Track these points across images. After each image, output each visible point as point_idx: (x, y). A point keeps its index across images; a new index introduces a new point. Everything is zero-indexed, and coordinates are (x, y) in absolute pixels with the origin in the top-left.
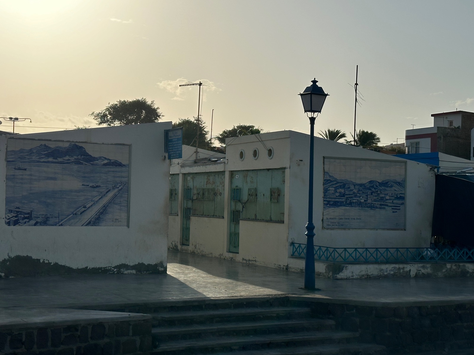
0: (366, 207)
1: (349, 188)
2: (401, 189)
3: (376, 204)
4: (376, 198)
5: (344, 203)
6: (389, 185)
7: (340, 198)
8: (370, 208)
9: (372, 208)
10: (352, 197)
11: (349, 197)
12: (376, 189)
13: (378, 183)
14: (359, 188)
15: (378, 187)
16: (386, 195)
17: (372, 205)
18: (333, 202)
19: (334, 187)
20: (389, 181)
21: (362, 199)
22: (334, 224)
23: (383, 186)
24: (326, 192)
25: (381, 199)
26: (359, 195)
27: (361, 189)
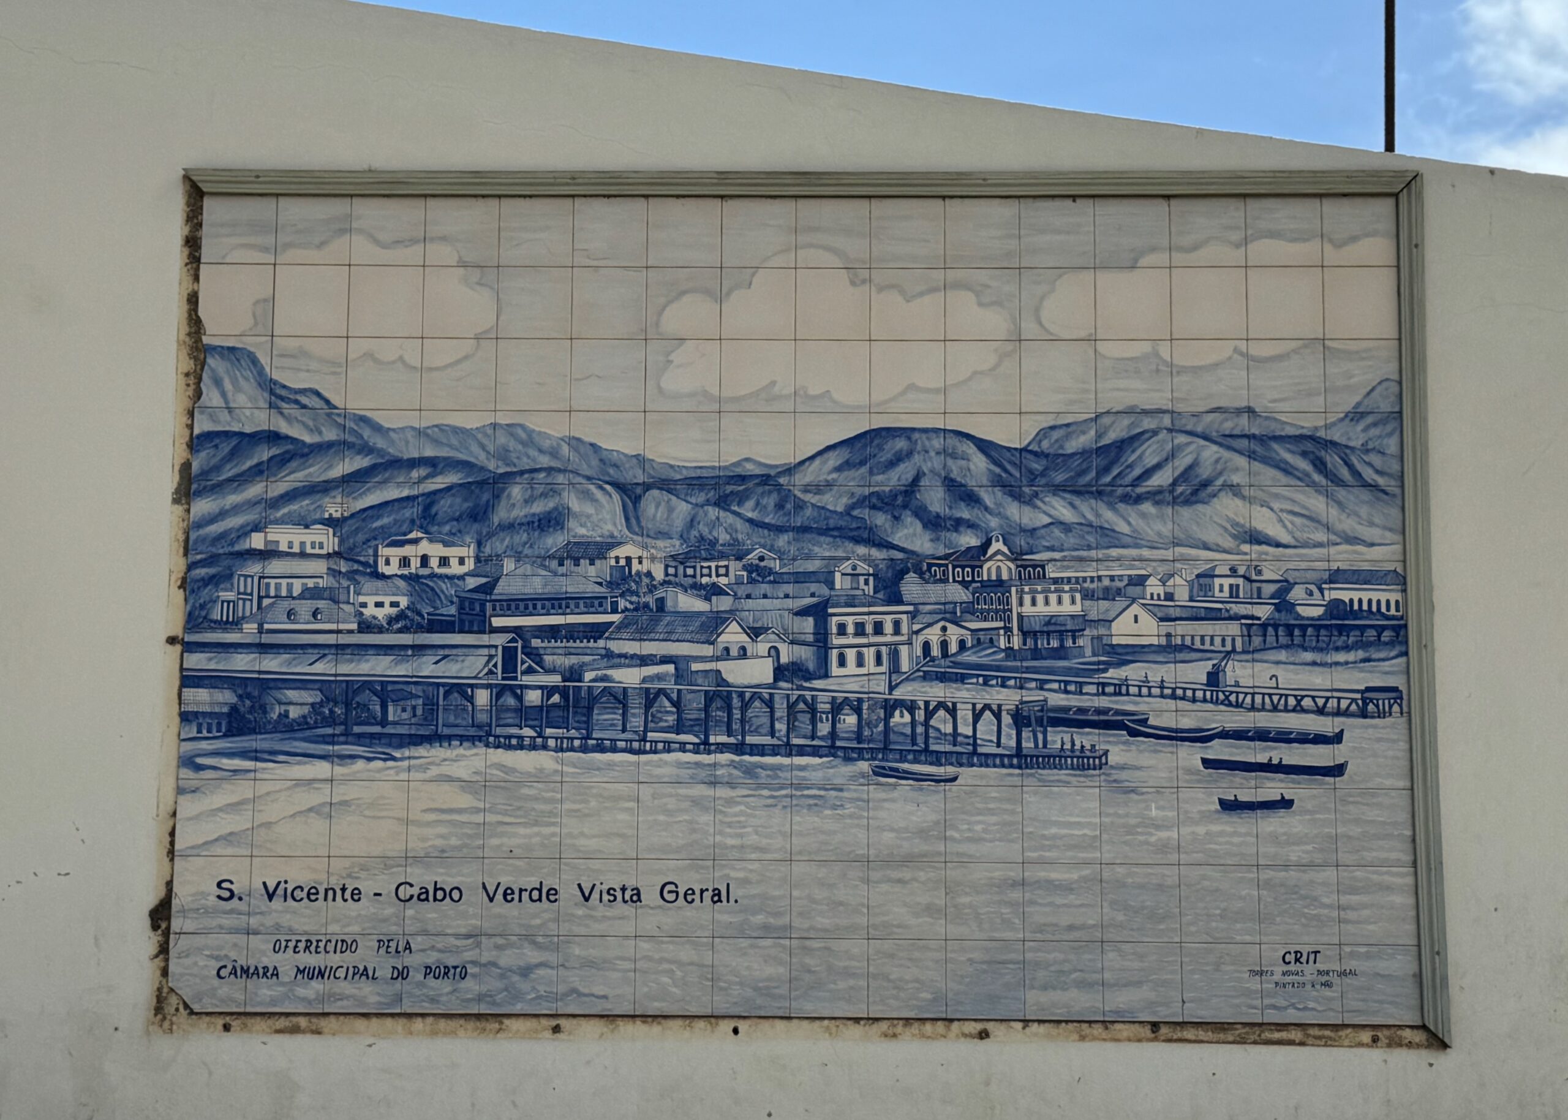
0: (802, 751)
1: (551, 521)
2: (1348, 524)
3: (952, 711)
4: (954, 634)
5: (482, 697)
6: (1161, 479)
7: (419, 649)
8: (864, 766)
9: (902, 757)
10: (596, 631)
11: (553, 632)
12: (958, 524)
13: (979, 463)
14: (692, 523)
15: (987, 499)
16: (1109, 594)
17: (901, 719)
18: (310, 697)
19: (331, 522)
20: (1148, 423)
21: (743, 654)
22: (334, 959)
23: (1057, 489)
24: (222, 579)
25: (1036, 654)
26: (700, 606)
27: (723, 537)
